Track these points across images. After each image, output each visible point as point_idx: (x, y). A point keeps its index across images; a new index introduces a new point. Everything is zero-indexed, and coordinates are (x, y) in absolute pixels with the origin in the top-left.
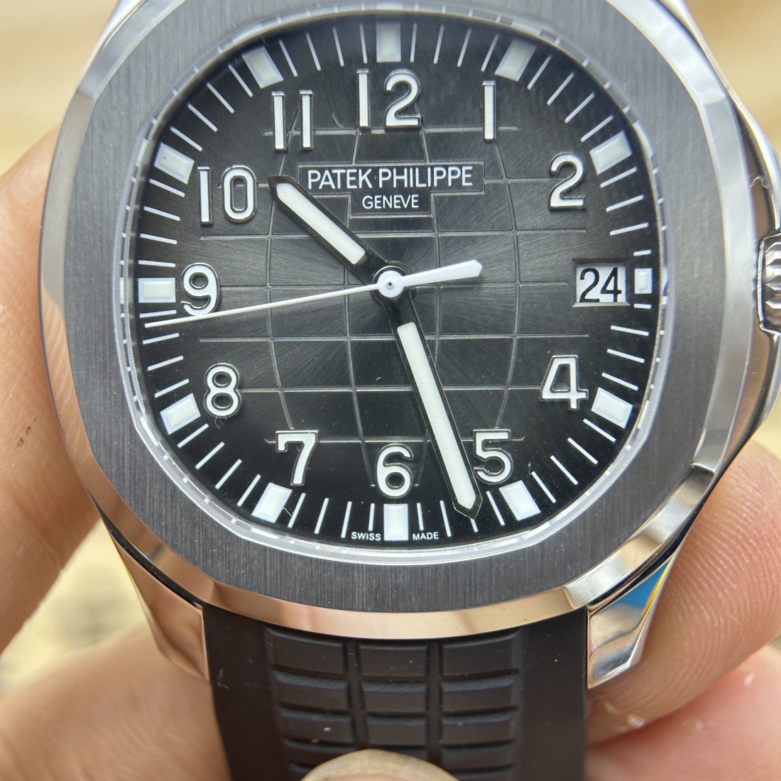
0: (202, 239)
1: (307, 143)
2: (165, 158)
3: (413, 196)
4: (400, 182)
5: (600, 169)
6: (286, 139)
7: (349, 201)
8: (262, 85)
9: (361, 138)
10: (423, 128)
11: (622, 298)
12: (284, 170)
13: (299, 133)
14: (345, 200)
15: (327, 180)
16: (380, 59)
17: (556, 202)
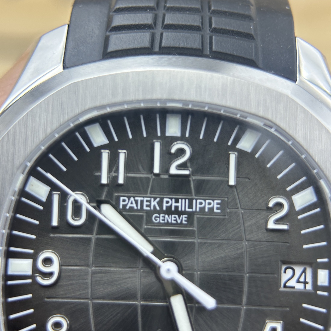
0: (52, 235)
1: (121, 181)
2: (32, 185)
3: (184, 216)
4: (177, 207)
5: (298, 208)
6: (108, 177)
7: (145, 217)
8: (96, 145)
9: (154, 179)
10: (192, 176)
11: (309, 287)
12: (106, 196)
13: (116, 174)
14: (142, 216)
15: (132, 203)
16: (168, 134)
17: (271, 225)
